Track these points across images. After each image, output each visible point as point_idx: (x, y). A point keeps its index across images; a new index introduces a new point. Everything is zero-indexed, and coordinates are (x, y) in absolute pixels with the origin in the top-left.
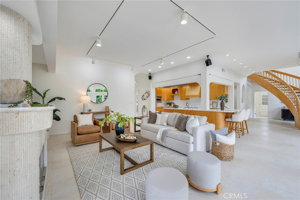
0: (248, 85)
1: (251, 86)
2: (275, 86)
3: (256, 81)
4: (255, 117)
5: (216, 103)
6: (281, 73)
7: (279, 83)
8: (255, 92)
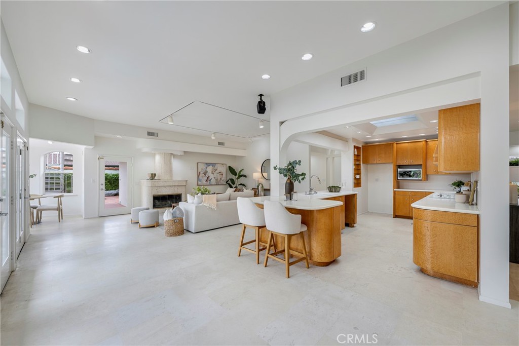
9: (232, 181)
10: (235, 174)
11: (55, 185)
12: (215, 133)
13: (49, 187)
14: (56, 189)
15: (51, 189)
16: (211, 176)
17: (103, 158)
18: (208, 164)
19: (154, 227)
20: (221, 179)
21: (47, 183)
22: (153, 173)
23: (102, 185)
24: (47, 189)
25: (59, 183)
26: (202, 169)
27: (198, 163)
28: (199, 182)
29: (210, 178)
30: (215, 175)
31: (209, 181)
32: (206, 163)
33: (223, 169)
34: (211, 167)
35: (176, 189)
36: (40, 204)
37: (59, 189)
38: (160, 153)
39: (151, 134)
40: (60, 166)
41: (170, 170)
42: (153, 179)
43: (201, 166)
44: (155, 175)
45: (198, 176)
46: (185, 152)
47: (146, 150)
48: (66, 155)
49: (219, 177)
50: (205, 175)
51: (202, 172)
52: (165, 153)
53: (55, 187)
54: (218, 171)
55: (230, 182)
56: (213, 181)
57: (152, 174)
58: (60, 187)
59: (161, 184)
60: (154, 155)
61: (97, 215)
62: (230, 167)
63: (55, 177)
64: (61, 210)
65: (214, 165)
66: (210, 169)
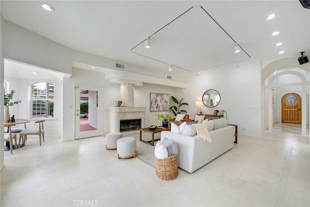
9: (175, 108)
10: (177, 103)
11: (41, 110)
12: (172, 66)
13: (36, 112)
14: (42, 113)
15: (38, 114)
16: (160, 104)
17: (79, 87)
18: (158, 94)
19: (133, 157)
20: (166, 106)
21: (34, 109)
22: (120, 100)
23: (78, 110)
24: (34, 114)
25: (44, 109)
26: (154, 98)
27: (150, 93)
28: (152, 109)
29: (159, 105)
30: (163, 103)
31: (158, 108)
32: (156, 94)
33: (167, 98)
34: (160, 96)
35: (137, 115)
36: (26, 128)
37: (44, 113)
38: (125, 84)
39: (118, 66)
40: (45, 96)
41: (132, 98)
42: (119, 106)
43: (153, 96)
44: (121, 102)
45: (151, 104)
46: (144, 83)
47: (114, 80)
48: (50, 87)
49: (165, 104)
50: (156, 103)
51: (154, 101)
52: (129, 84)
53: (41, 112)
54: (164, 100)
55: (173, 109)
56: (161, 108)
57: (119, 102)
58: (45, 112)
59: (127, 110)
60: (119, 86)
61: (73, 138)
62: (172, 97)
63: (41, 104)
64: (43, 134)
65: (162, 95)
66: (159, 98)
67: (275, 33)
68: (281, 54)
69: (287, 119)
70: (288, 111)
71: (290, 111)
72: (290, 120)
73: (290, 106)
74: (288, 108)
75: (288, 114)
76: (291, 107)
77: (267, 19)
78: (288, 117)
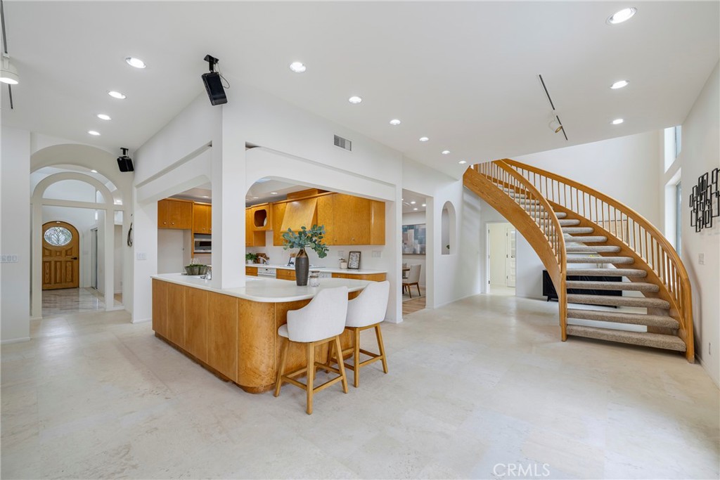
0: (464, 203)
1: (479, 207)
2: (522, 206)
3: (483, 193)
4: (488, 292)
5: (358, 254)
6: (535, 170)
7: (524, 194)
8: (487, 225)
67: (115, 95)
68: (93, 135)
69: (48, 281)
70: (50, 262)
71: (56, 262)
72: (56, 282)
73: (57, 252)
74: (50, 255)
75: (50, 270)
76: (58, 254)
77: (128, 61)
78: (50, 277)
